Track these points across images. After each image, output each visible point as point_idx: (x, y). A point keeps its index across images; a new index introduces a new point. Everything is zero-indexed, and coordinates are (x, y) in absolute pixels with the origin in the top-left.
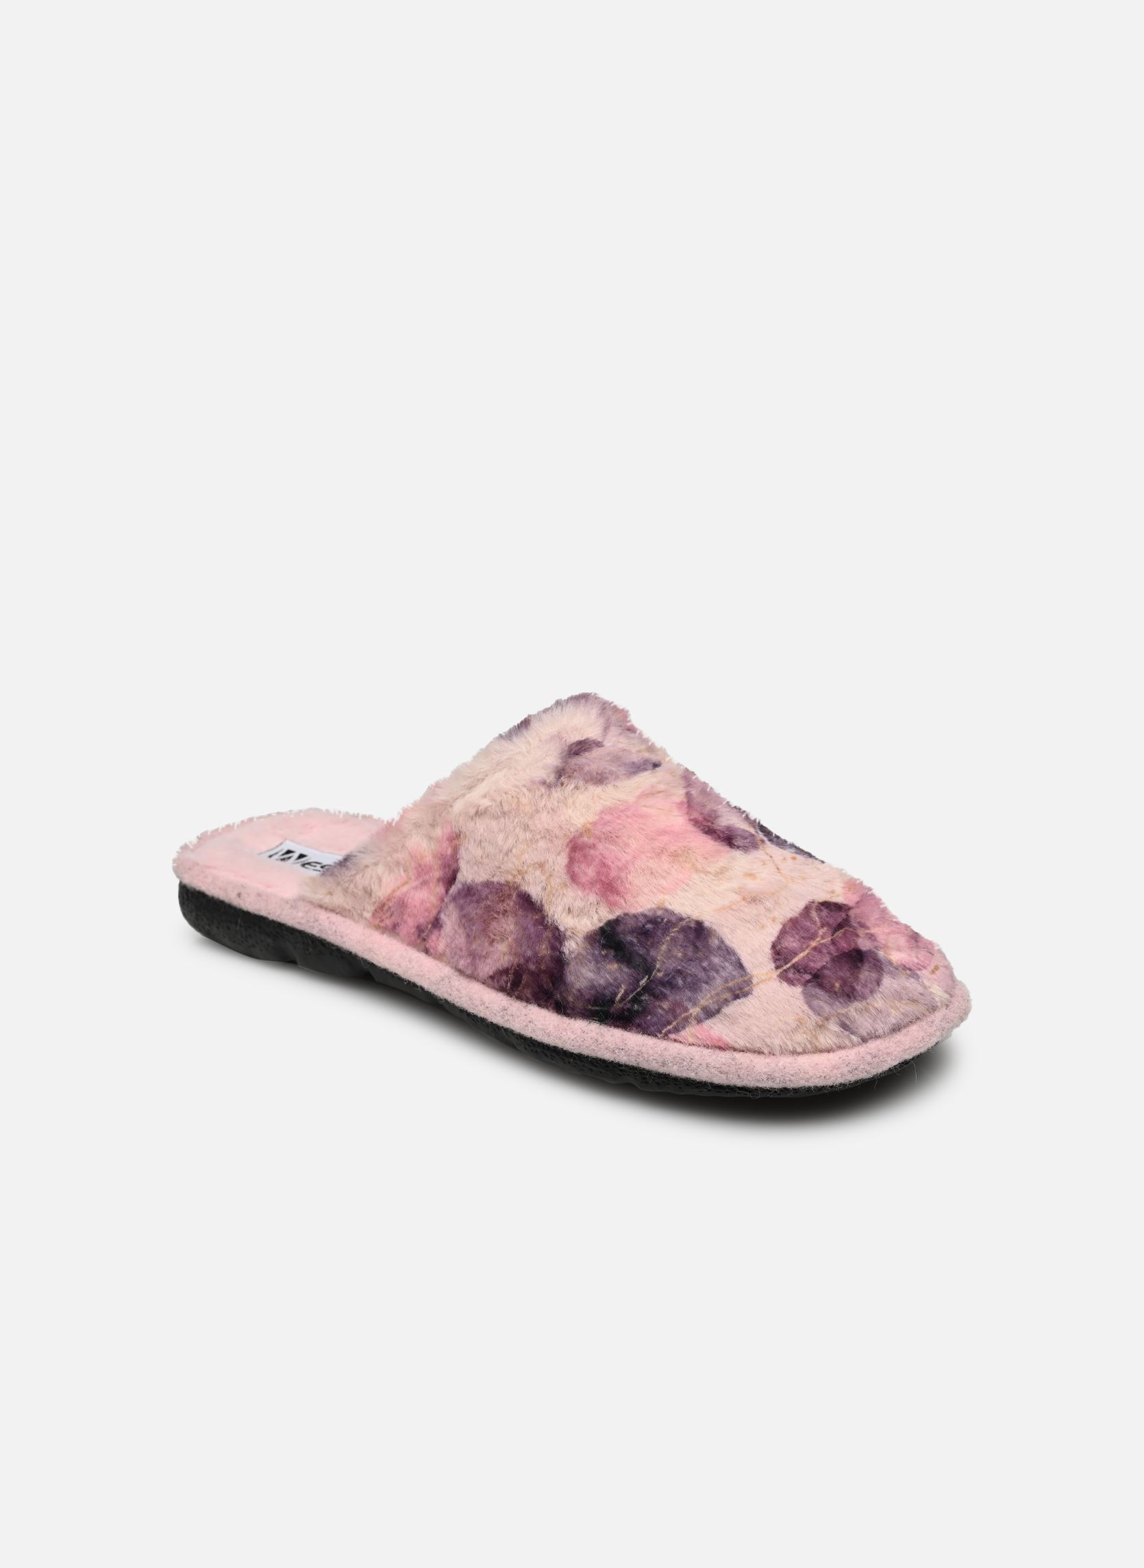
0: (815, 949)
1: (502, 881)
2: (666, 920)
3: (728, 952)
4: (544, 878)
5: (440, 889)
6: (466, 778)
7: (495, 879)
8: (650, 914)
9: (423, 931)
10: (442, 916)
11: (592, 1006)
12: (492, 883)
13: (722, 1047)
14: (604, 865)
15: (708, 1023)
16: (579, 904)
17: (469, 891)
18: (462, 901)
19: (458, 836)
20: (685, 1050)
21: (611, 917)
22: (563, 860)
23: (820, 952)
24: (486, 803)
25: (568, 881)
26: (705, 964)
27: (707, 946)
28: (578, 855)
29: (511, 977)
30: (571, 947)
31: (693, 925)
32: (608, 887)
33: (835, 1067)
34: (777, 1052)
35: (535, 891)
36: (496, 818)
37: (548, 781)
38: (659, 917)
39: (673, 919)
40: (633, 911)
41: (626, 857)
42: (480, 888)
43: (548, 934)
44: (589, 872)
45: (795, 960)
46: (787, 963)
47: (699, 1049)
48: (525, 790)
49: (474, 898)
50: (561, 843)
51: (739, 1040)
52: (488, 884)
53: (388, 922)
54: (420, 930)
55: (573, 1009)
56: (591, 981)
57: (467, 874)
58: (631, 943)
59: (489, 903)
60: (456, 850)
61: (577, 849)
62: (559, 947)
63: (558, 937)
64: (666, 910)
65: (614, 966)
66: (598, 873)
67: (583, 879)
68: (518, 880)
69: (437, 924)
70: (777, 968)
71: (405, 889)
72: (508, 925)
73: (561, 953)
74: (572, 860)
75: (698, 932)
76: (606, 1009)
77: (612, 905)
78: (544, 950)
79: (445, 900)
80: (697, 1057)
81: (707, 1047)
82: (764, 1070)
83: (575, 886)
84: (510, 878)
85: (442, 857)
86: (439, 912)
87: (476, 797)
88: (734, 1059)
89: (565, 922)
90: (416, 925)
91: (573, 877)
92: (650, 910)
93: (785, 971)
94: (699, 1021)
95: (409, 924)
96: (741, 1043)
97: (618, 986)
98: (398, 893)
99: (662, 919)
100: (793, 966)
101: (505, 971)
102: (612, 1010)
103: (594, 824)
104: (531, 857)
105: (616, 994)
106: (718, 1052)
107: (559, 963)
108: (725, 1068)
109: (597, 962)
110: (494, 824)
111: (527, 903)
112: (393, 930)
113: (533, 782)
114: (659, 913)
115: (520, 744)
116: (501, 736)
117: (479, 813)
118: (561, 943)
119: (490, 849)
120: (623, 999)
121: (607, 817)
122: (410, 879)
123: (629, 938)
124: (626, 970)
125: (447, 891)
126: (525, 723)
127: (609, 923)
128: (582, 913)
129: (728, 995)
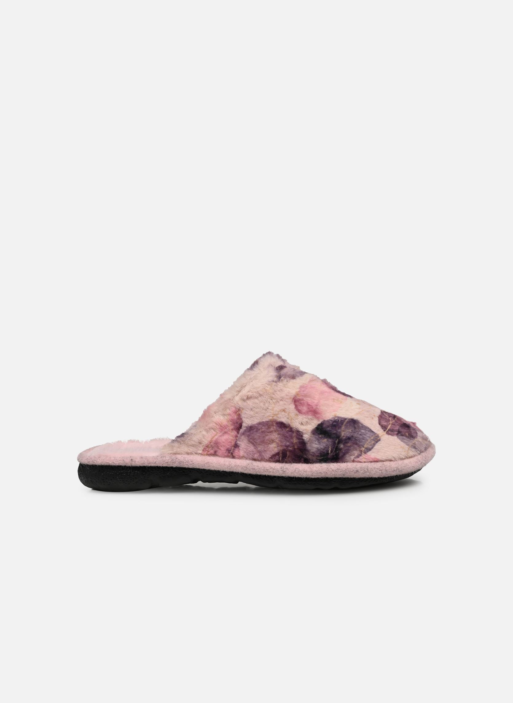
0: (392, 424)
1: (267, 420)
2: (340, 420)
3: (366, 428)
4: (286, 414)
5: (235, 433)
6: (238, 387)
7: (264, 420)
8: (333, 419)
9: (230, 451)
10: (238, 442)
11: (320, 457)
12: (263, 422)
13: (377, 461)
14: (309, 405)
15: (369, 453)
16: (305, 420)
17: (251, 428)
18: (248, 433)
19: (239, 410)
20: (364, 465)
21: (319, 422)
22: (292, 406)
23: (394, 425)
24: (250, 394)
25: (298, 413)
26: (360, 433)
27: (358, 426)
28: (297, 403)
29: (281, 455)
30: (306, 437)
31: (350, 420)
32: (314, 412)
33: (416, 462)
34: (397, 459)
35: (284, 420)
36: (256, 398)
37: (274, 380)
38: (337, 420)
39: (343, 419)
40: (326, 419)
41: (316, 402)
42: (256, 426)
43: (294, 434)
44: (305, 409)
45: (388, 428)
46: (387, 429)
47: (368, 463)
48: (267, 385)
49: (254, 430)
50: (290, 401)
51: (383, 458)
52: (260, 424)
53: (212, 451)
54: (228, 450)
55: (312, 460)
56: (317, 448)
57: (247, 422)
58: (330, 431)
59: (263, 430)
60: (239, 415)
61: (297, 401)
62: (301, 438)
63: (299, 434)
64: (338, 417)
65: (325, 440)
66: (308, 408)
67: (304, 411)
68: (275, 418)
69: (236, 446)
70: (384, 431)
71: (216, 437)
72: (275, 436)
73: (303, 439)
74: (296, 407)
75: (353, 422)
76: (326, 457)
77: (318, 418)
78: (295, 440)
79: (238, 436)
80: (369, 466)
81: (371, 462)
82: (395, 466)
83: (301, 415)
84: (271, 418)
85: (232, 420)
86: (236, 442)
87: (245, 392)
88: (383, 464)
89: (301, 428)
90: (226, 449)
91: (300, 411)
92: (332, 418)
93: (387, 431)
94: (365, 453)
95: (222, 450)
96: (384, 458)
97: (329, 448)
98: (214, 439)
99: (339, 420)
100: (389, 430)
101: (278, 454)
102: (329, 457)
103: (299, 391)
104: (277, 408)
105: (328, 451)
106: (376, 463)
107: (303, 443)
108: (381, 469)
109: (318, 440)
110: (256, 401)
111: (282, 425)
112: (215, 454)
113: (270, 382)
114: (336, 418)
115: (256, 370)
116: (248, 369)
117: (248, 398)
118: (302, 436)
119: (257, 410)
120: (331, 452)
121: (303, 389)
122: (217, 433)
123: (328, 429)
124: (330, 440)
125: (238, 433)
126: (256, 363)
127: (319, 425)
128: (307, 423)
129: (373, 442)
